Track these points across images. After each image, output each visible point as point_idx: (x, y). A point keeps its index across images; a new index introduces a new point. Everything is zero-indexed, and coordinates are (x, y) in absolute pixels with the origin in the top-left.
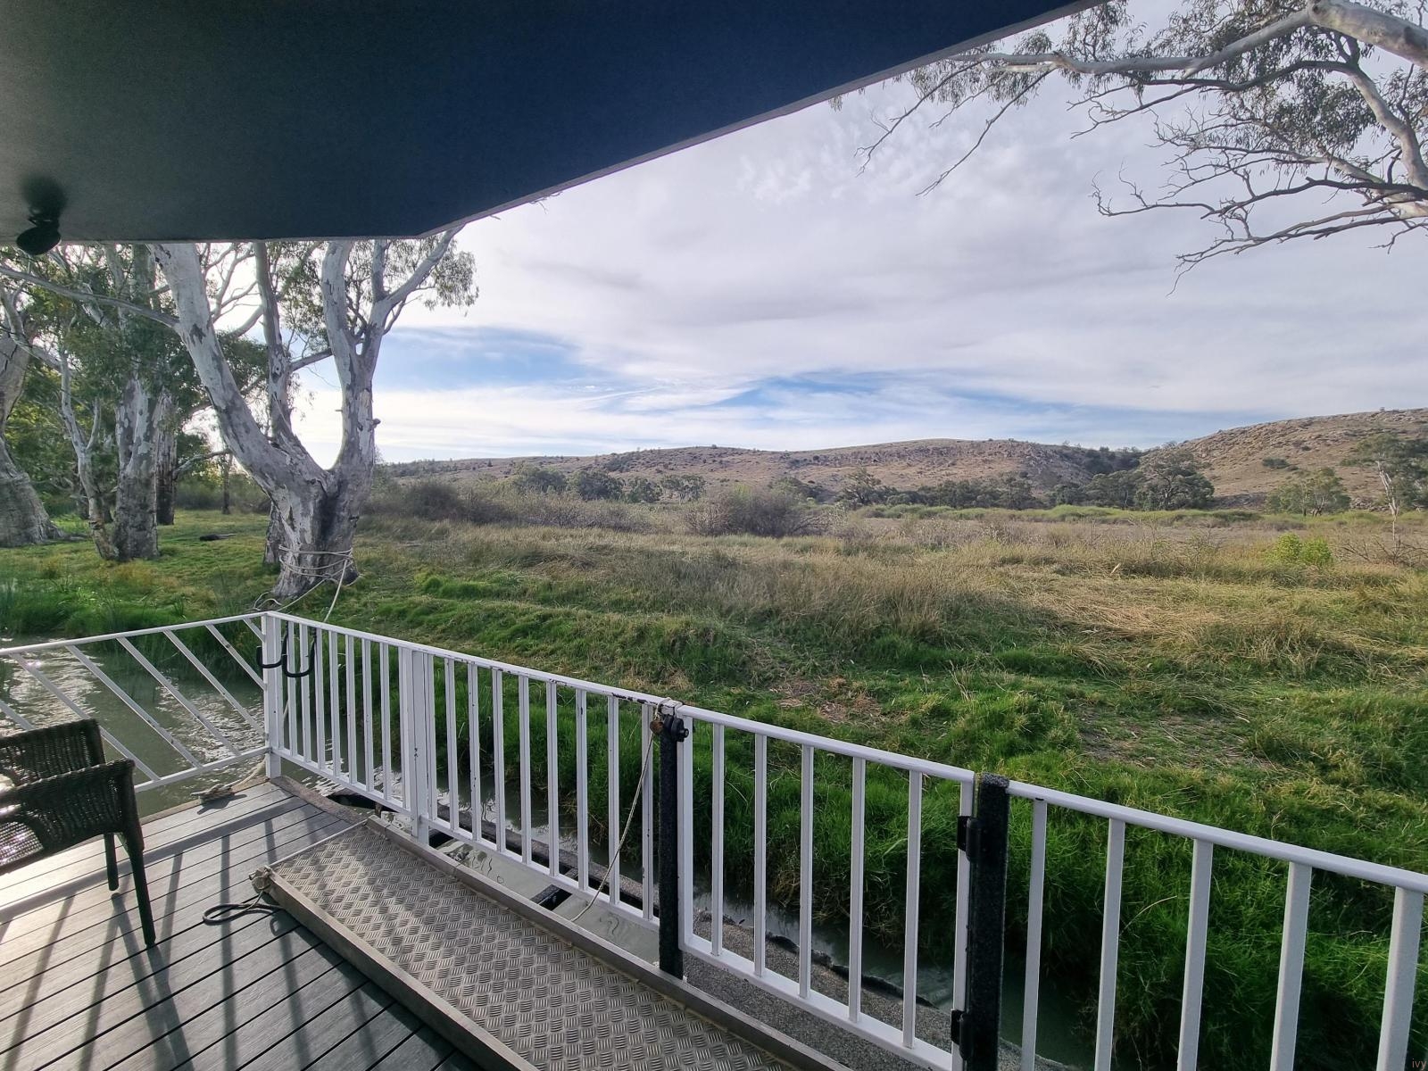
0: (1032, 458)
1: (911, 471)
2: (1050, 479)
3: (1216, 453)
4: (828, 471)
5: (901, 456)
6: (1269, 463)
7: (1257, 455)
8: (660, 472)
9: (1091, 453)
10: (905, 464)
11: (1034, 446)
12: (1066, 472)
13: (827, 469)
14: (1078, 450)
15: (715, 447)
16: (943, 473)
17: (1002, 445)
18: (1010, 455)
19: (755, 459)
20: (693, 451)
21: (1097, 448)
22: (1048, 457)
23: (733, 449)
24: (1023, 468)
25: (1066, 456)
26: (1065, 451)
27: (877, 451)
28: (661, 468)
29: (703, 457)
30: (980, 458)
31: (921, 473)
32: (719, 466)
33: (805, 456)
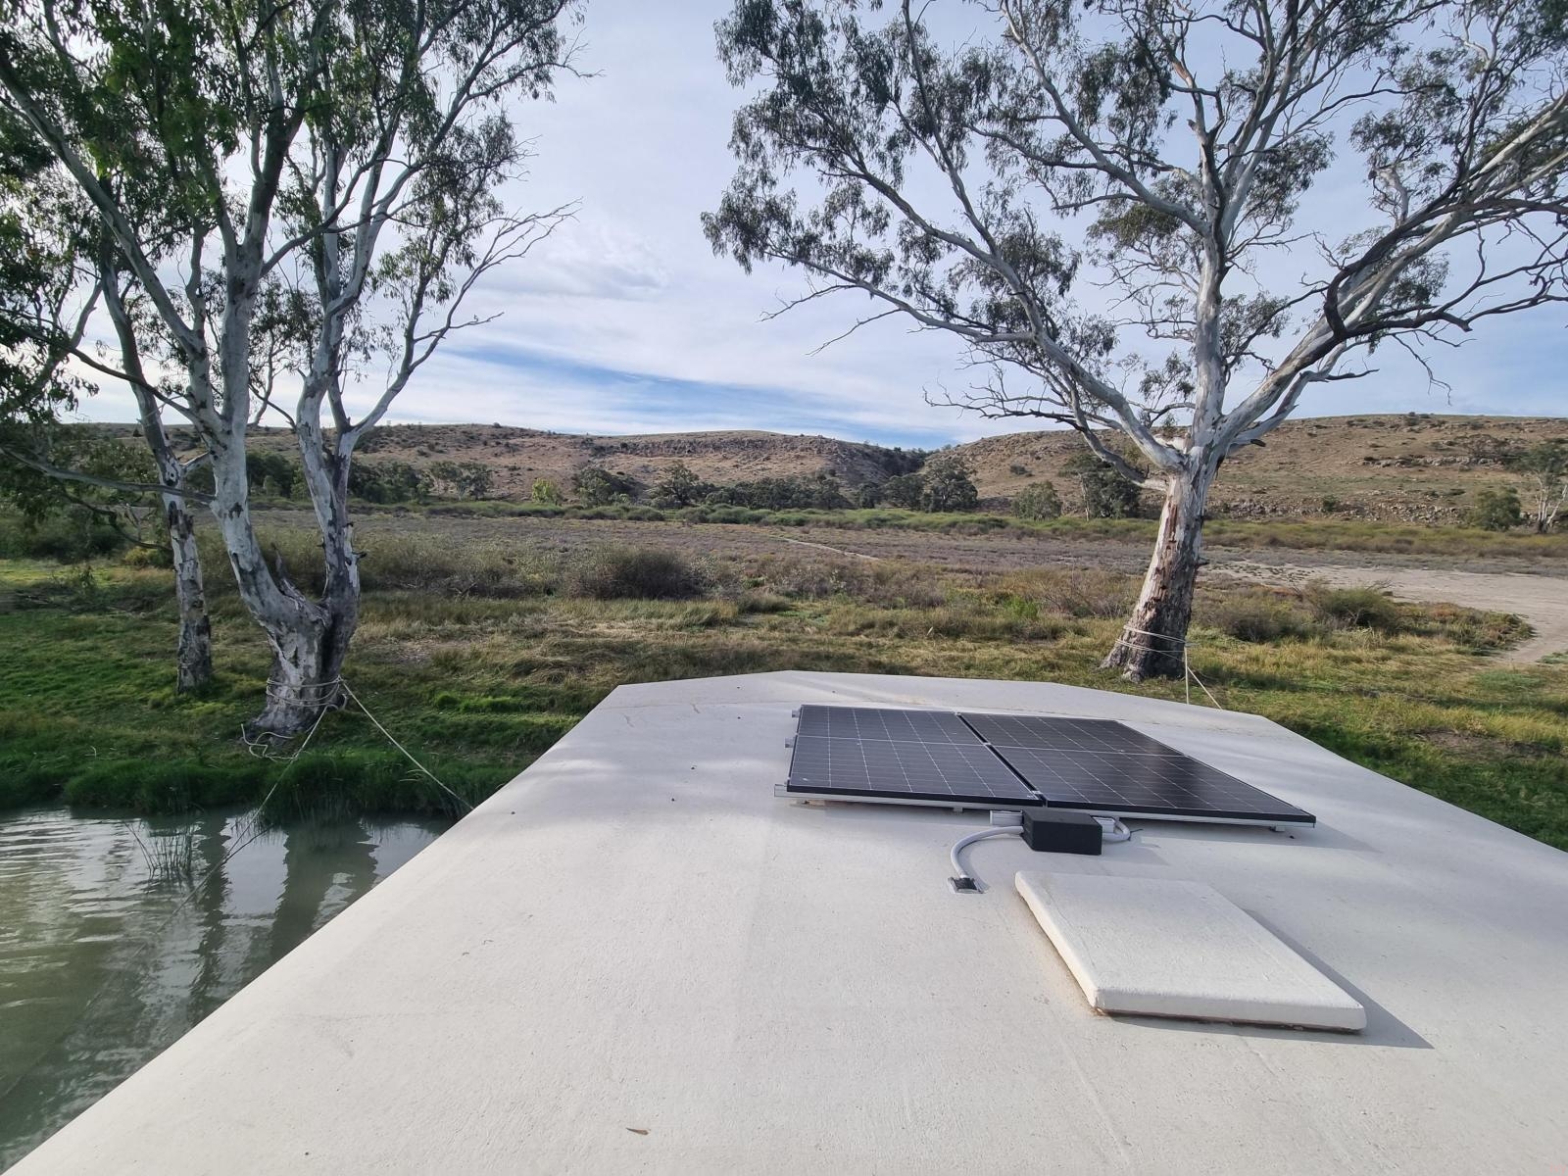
0: (839, 456)
1: (728, 464)
2: (856, 478)
3: (979, 458)
4: (639, 461)
5: (717, 448)
6: (1014, 469)
7: (1007, 462)
8: (423, 454)
9: (887, 453)
10: (721, 456)
11: (841, 444)
12: (867, 469)
13: (637, 458)
14: (877, 449)
15: (497, 426)
16: (759, 467)
17: (813, 441)
18: (819, 452)
19: (552, 443)
20: (468, 430)
21: (892, 448)
22: (852, 456)
23: (522, 430)
24: (831, 466)
25: (867, 454)
26: (867, 451)
27: (691, 440)
28: (425, 449)
29: (483, 438)
30: (793, 454)
31: (737, 466)
32: (504, 449)
33: (611, 443)
